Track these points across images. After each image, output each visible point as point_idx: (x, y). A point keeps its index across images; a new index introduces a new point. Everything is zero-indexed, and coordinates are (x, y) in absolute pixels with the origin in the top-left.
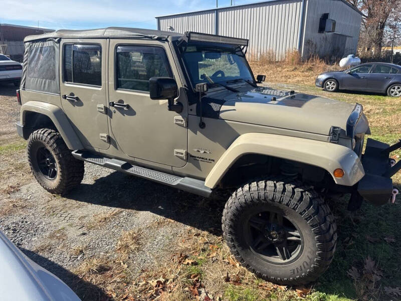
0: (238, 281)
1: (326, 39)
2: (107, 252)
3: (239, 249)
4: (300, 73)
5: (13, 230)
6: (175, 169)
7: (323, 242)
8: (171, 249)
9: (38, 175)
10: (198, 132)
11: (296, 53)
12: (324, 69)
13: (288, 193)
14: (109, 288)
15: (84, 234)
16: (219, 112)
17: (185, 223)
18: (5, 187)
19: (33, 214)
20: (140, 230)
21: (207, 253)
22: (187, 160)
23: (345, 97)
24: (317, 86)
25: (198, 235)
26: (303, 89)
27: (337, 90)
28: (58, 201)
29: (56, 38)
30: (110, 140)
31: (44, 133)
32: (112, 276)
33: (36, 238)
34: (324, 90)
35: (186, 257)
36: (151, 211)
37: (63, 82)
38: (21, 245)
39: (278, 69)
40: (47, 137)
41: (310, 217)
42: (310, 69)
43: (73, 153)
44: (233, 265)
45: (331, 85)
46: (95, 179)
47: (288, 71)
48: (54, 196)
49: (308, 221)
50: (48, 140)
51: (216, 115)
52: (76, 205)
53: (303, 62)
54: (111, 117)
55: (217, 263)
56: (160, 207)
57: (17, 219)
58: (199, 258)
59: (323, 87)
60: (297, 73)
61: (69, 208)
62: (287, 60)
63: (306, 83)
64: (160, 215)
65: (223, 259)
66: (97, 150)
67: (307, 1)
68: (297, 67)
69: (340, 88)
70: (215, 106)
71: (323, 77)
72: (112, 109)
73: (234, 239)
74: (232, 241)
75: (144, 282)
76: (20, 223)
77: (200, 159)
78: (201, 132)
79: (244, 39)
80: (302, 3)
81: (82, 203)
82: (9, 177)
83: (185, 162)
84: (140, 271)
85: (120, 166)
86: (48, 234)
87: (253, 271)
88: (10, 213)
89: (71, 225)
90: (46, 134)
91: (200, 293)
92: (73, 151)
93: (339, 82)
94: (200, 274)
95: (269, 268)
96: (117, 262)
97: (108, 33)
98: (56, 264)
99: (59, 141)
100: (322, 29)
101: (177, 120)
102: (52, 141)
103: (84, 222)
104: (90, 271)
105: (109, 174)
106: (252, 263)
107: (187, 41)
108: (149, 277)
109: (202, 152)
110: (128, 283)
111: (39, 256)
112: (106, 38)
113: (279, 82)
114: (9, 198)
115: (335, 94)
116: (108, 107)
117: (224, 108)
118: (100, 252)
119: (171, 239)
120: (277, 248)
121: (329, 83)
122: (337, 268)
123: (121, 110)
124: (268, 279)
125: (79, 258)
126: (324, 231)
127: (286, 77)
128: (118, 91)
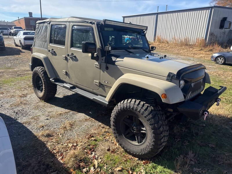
0: (113, 152)
1: (224, 33)
2: (55, 129)
3: (117, 135)
4: (203, 52)
5: (16, 113)
6: (94, 91)
7: (156, 135)
8: (87, 132)
9: (35, 90)
10: (105, 72)
11: (203, 40)
12: (220, 51)
13: (140, 106)
14: (48, 144)
15: (47, 119)
16: (115, 61)
17: (100, 121)
18: (20, 94)
19: (28, 108)
20: (75, 121)
21: (104, 136)
22: (100, 86)
23: (228, 68)
24: (212, 60)
25: (103, 128)
26: (203, 61)
27: (224, 64)
28: (42, 103)
29: (48, 22)
30: (67, 74)
31: (39, 68)
32: (52, 139)
33: (25, 118)
34: (216, 63)
35: (93, 137)
36: (85, 114)
37: (50, 43)
38: (17, 120)
39: (190, 49)
40: (40, 70)
41: (150, 119)
42: (211, 50)
43: (51, 79)
44: (115, 144)
45: (221, 60)
46: (64, 96)
47: (196, 50)
48: (41, 101)
49: (148, 121)
50: (40, 72)
51: (113, 63)
52: (49, 106)
53: (207, 46)
54: (68, 62)
55: (107, 142)
56: (90, 112)
57: (20, 108)
58: (99, 138)
59: (215, 61)
60: (202, 52)
61: (46, 107)
62: (197, 44)
63: (206, 58)
64: (88, 116)
65: (112, 140)
66: (61, 79)
67: (213, 9)
68: (203, 48)
69: (226, 63)
70: (114, 59)
71: (216, 55)
72: (69, 58)
73: (115, 128)
74: (114, 130)
75: (66, 144)
76: (21, 111)
77: (105, 86)
78: (106, 72)
79: (145, 26)
80: (210, 11)
81: (53, 105)
82: (24, 90)
83: (98, 87)
84: (67, 139)
85: (69, 87)
86: (31, 117)
87: (123, 148)
88: (18, 105)
89: (43, 115)
90: (40, 69)
91: (91, 154)
92: (51, 78)
93: (226, 59)
94: (96, 145)
95: (131, 147)
96: (57, 133)
97: (70, 20)
98: (29, 130)
99: (45, 73)
100: (222, 26)
101: (96, 65)
102: (42, 73)
103: (50, 114)
104: (43, 135)
105: (72, 94)
106: (123, 143)
107: (103, 24)
108: (70, 142)
109: (106, 82)
110: (58, 143)
111: (23, 125)
112: (69, 22)
113: (189, 56)
114: (20, 99)
115: (222, 66)
116: (67, 56)
117: (118, 59)
118: (51, 128)
119: (89, 128)
120: (136, 137)
121: (219, 59)
122: (172, 154)
123: (72, 58)
124: (130, 153)
125: (40, 129)
126: (156, 128)
127: (194, 54)
128: (72, 49)
